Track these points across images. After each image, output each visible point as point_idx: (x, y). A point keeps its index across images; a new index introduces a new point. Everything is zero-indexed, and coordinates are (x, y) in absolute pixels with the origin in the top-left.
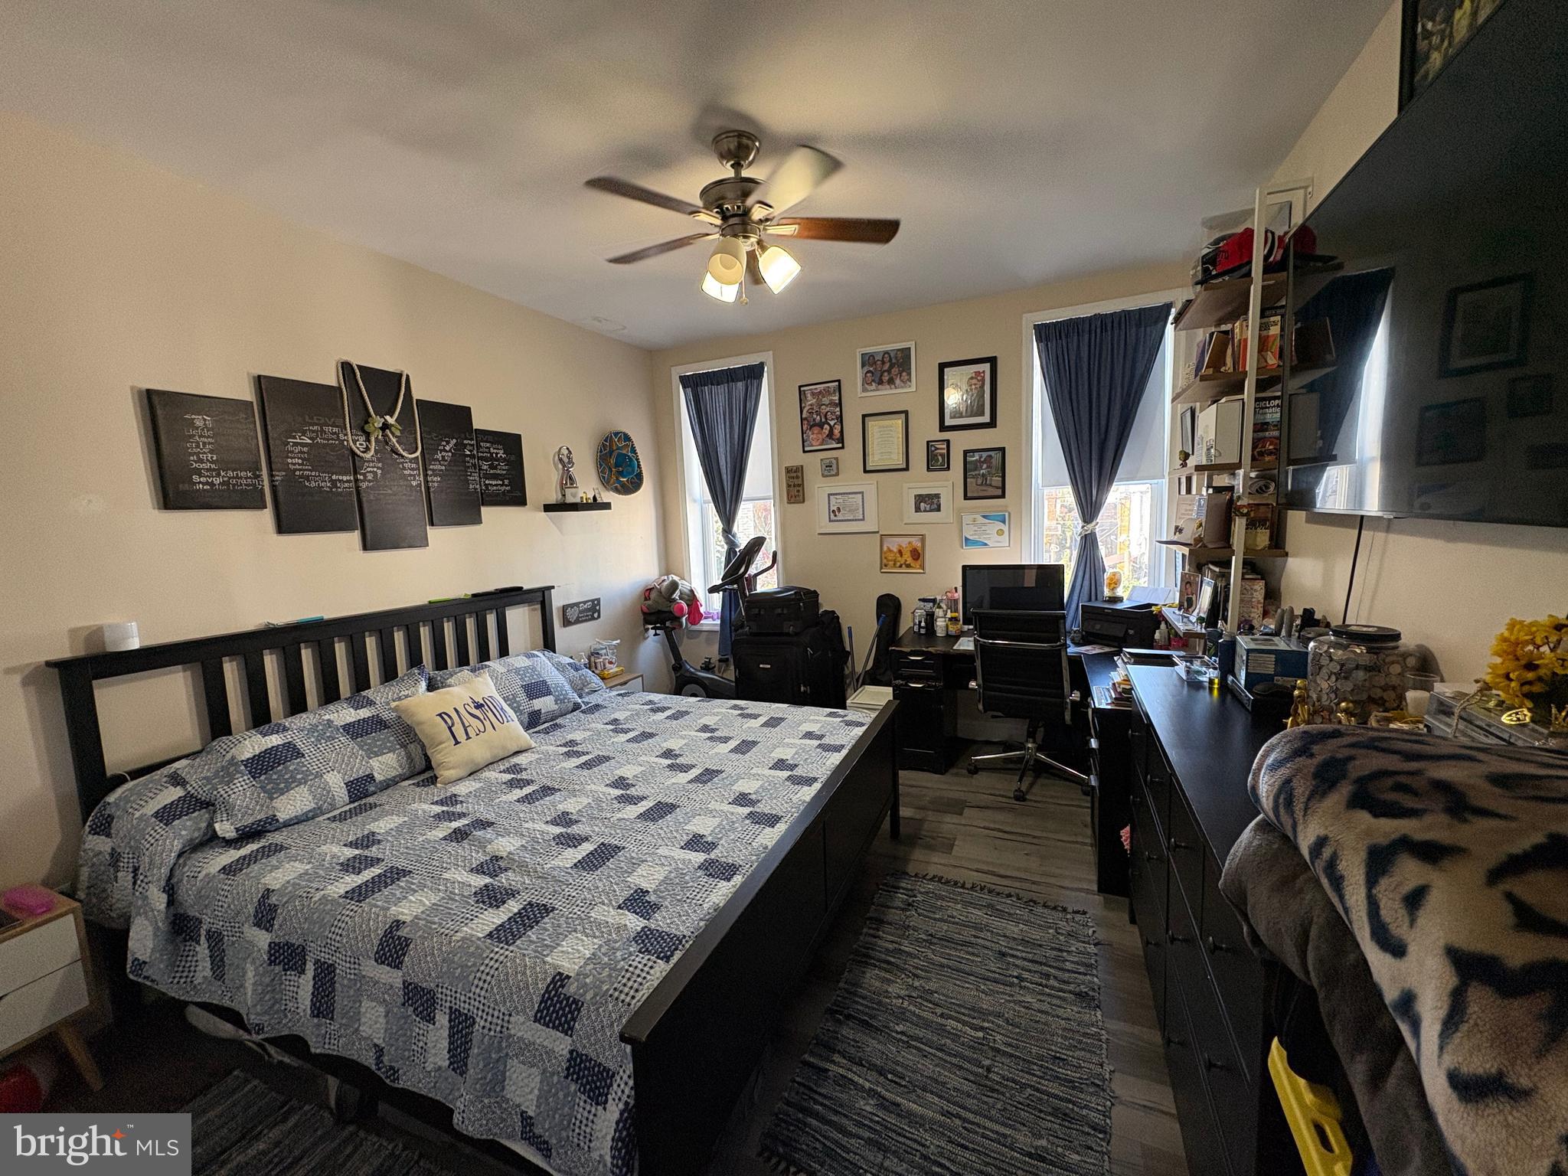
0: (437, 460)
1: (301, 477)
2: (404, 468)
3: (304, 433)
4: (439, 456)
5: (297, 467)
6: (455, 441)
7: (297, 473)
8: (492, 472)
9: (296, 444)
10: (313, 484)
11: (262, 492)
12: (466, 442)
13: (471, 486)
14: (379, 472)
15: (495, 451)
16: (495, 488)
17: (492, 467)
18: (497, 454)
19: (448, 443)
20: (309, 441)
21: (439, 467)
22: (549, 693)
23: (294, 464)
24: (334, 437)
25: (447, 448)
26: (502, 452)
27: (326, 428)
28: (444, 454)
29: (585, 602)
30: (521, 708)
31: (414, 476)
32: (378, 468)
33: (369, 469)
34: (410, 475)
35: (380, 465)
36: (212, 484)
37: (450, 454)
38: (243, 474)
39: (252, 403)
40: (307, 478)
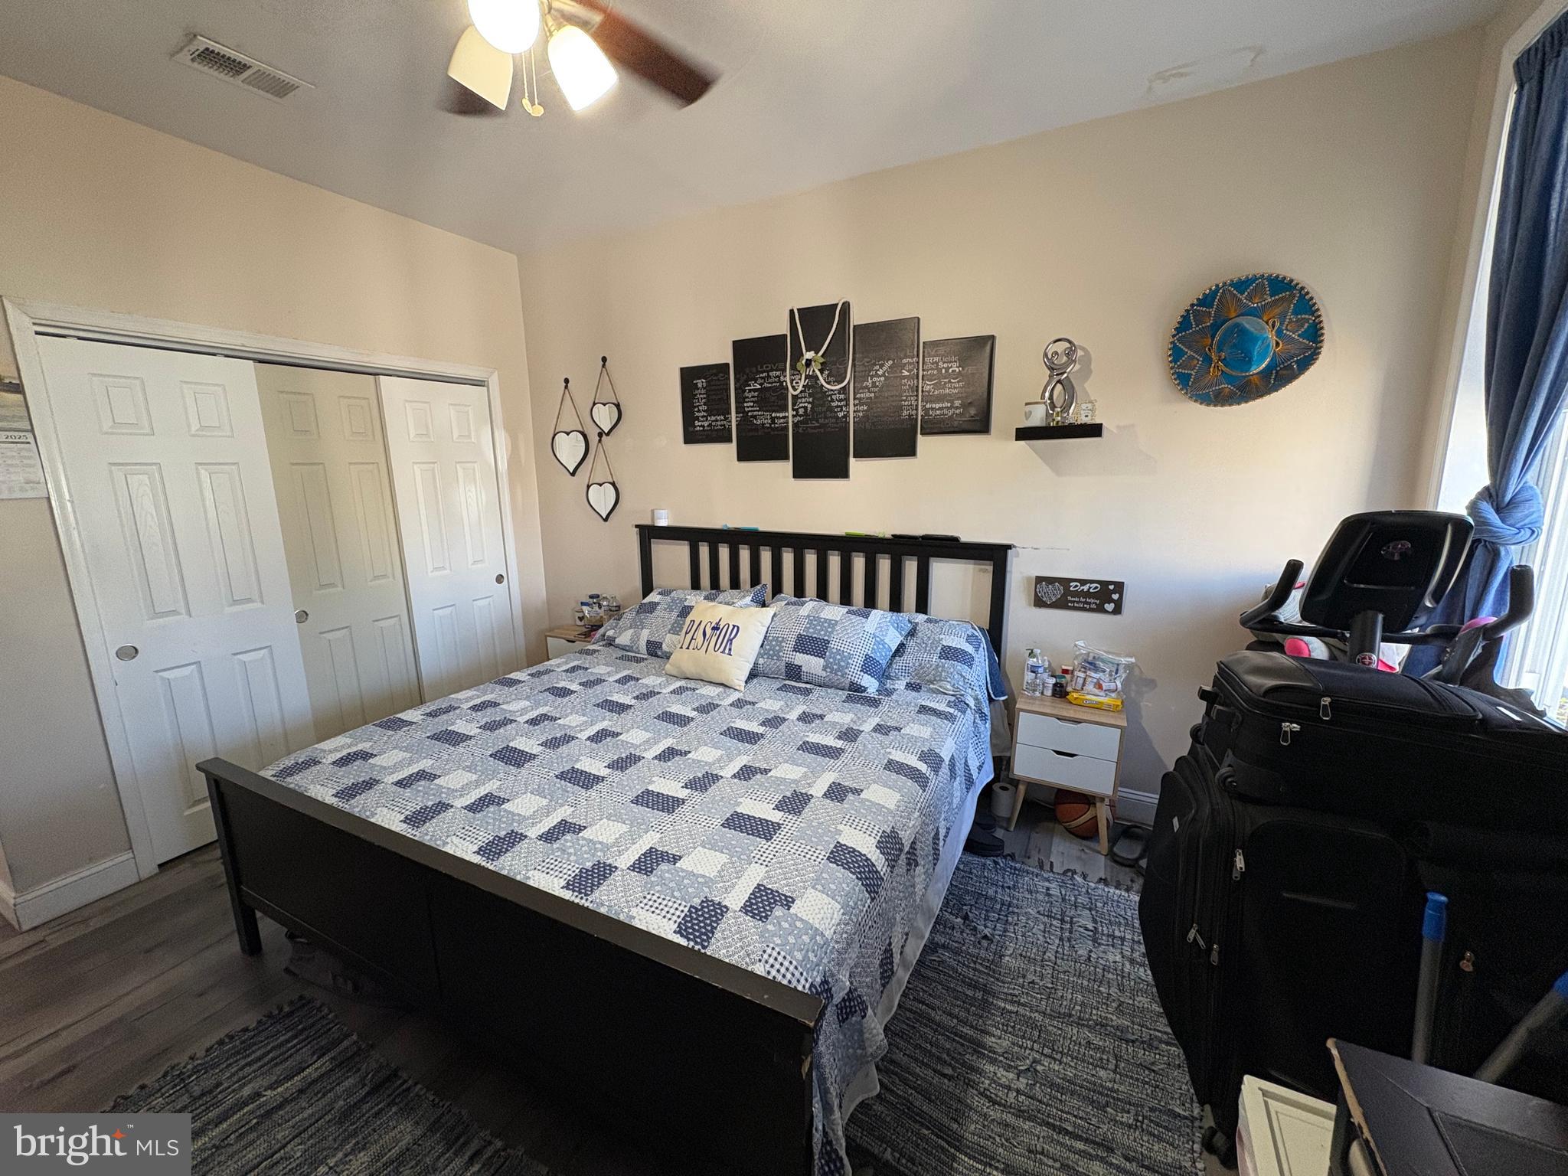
0: (866, 387)
1: (752, 416)
2: (832, 400)
3: (756, 380)
4: (869, 383)
5: (750, 409)
6: (890, 362)
7: (750, 414)
8: (936, 392)
9: (750, 391)
10: (759, 422)
11: (730, 431)
12: (904, 361)
13: (905, 413)
14: (809, 406)
15: (945, 365)
16: (938, 412)
17: (936, 386)
18: (947, 369)
19: (882, 366)
20: (759, 387)
21: (868, 395)
22: (822, 655)
23: (748, 407)
24: (776, 380)
25: (880, 373)
26: (955, 365)
27: (771, 374)
28: (875, 379)
29: (1083, 582)
30: (781, 654)
31: (841, 407)
32: (809, 403)
33: (801, 405)
34: (837, 407)
35: (811, 400)
36: (703, 426)
37: (883, 379)
38: (719, 418)
39: (727, 365)
40: (755, 417)
